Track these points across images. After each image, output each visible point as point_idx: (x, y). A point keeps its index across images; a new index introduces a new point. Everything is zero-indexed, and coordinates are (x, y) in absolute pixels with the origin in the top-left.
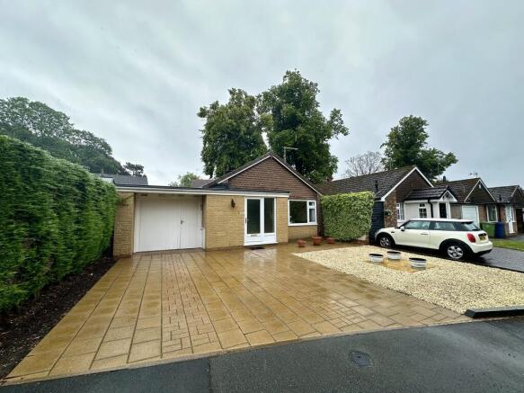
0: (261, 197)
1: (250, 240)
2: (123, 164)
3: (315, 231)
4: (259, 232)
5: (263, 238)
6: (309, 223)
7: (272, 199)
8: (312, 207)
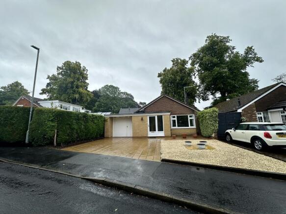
0: (156, 115)
1: (151, 134)
2: (138, 103)
3: (195, 131)
4: (155, 131)
5: (157, 133)
6: (190, 127)
7: (161, 116)
8: (191, 118)
